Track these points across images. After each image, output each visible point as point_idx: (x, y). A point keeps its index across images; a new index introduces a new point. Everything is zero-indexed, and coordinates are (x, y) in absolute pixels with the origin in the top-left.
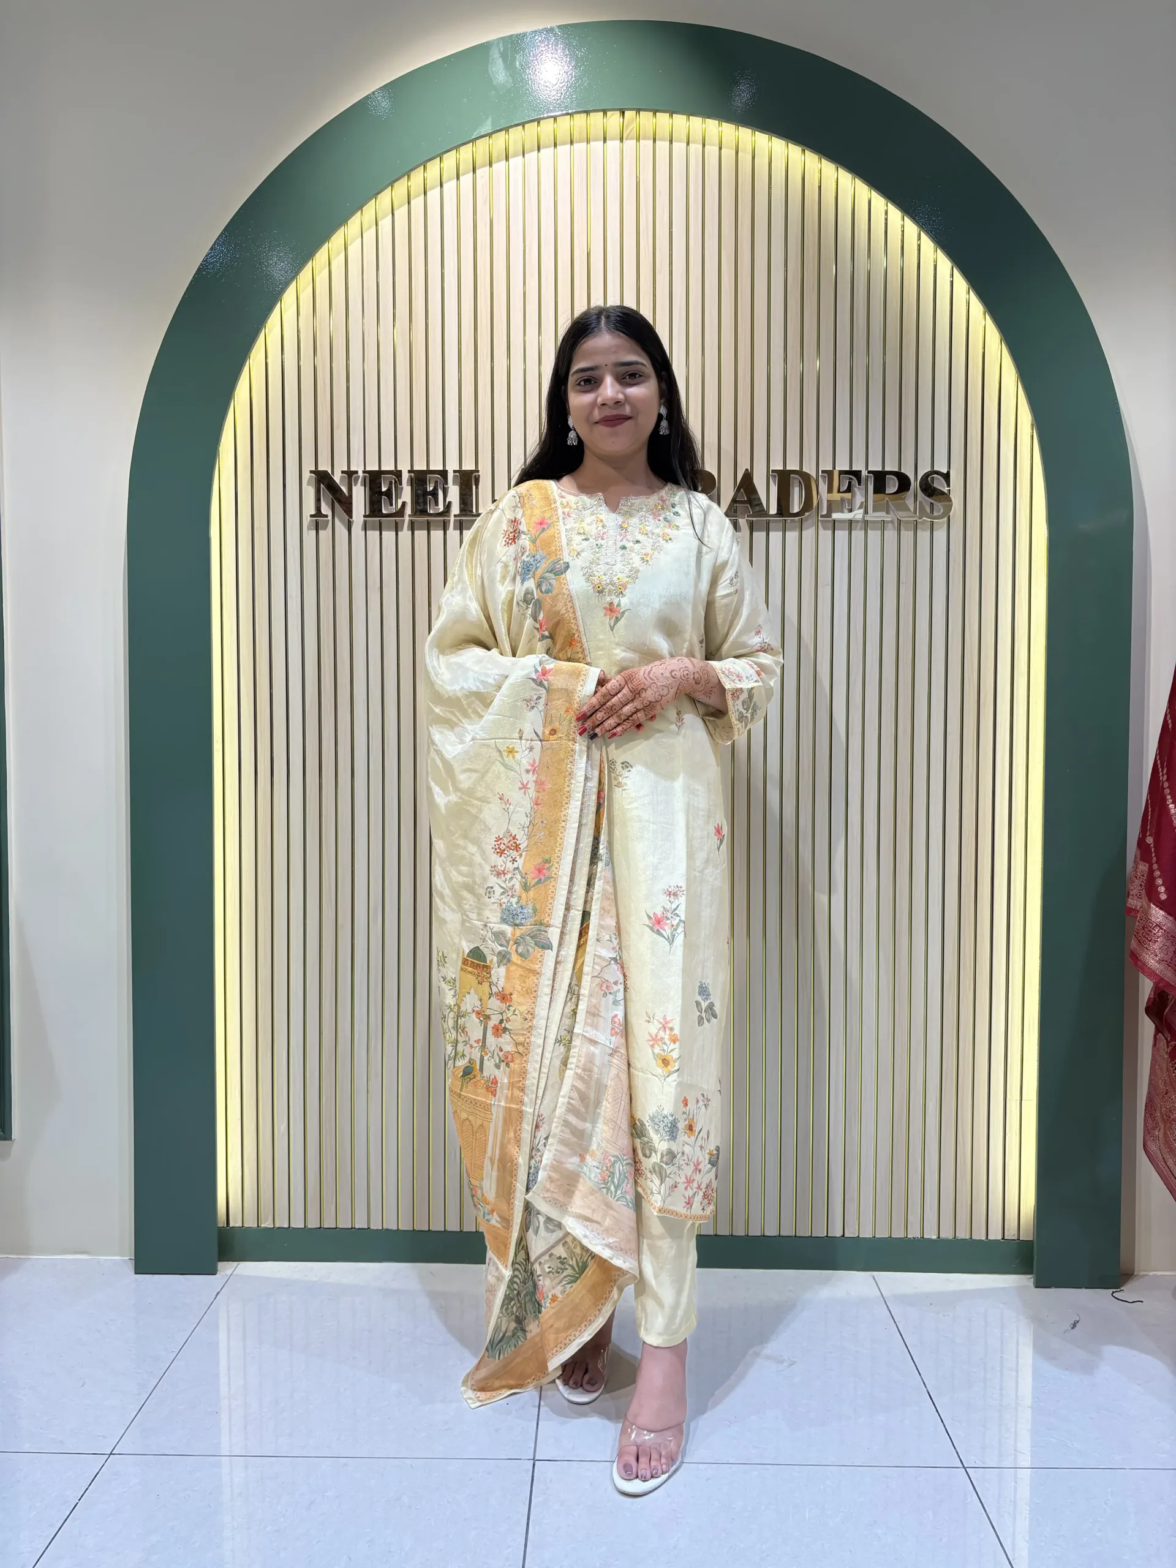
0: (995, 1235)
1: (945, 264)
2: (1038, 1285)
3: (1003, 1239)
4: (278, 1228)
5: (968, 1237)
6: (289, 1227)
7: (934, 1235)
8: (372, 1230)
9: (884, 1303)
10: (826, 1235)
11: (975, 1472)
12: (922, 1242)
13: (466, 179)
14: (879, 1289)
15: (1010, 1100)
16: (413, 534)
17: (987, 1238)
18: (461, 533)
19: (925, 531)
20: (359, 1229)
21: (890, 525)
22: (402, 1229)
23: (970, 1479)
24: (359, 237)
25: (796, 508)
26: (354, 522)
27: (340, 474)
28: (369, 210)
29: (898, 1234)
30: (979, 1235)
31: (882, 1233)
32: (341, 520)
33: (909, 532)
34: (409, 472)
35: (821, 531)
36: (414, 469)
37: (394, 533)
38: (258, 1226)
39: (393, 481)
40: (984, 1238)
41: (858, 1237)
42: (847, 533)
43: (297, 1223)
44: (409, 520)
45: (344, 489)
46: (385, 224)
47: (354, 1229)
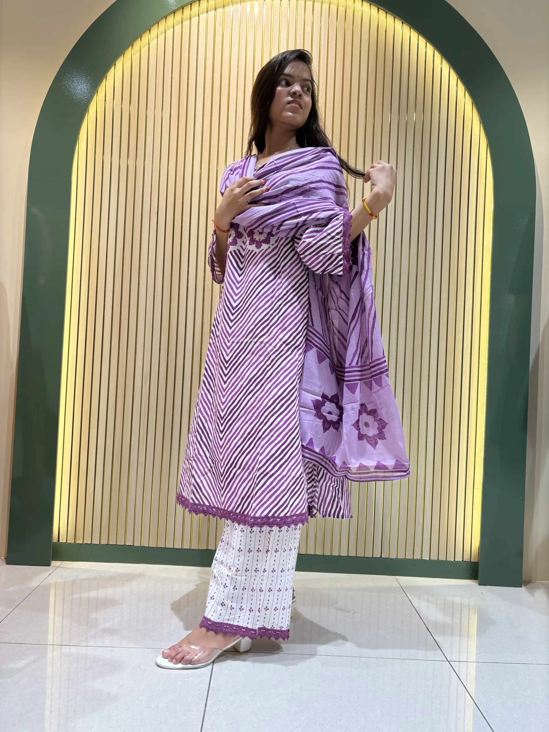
0: (459, 559)
1: (446, 66)
2: (481, 584)
3: (463, 561)
4: (85, 544)
5: (445, 559)
6: (91, 543)
7: (428, 558)
8: (135, 546)
9: (402, 589)
10: (372, 556)
11: (454, 663)
12: (422, 561)
13: (212, 13)
14: (399, 584)
15: (468, 488)
20: (128, 545)
22: (151, 546)
23: (452, 666)
24: (156, 38)
28: (162, 25)
29: (409, 556)
30: (451, 558)
31: (401, 556)
38: (75, 543)
40: (453, 560)
41: (389, 558)
43: (96, 542)
46: (170, 33)
47: (125, 546)
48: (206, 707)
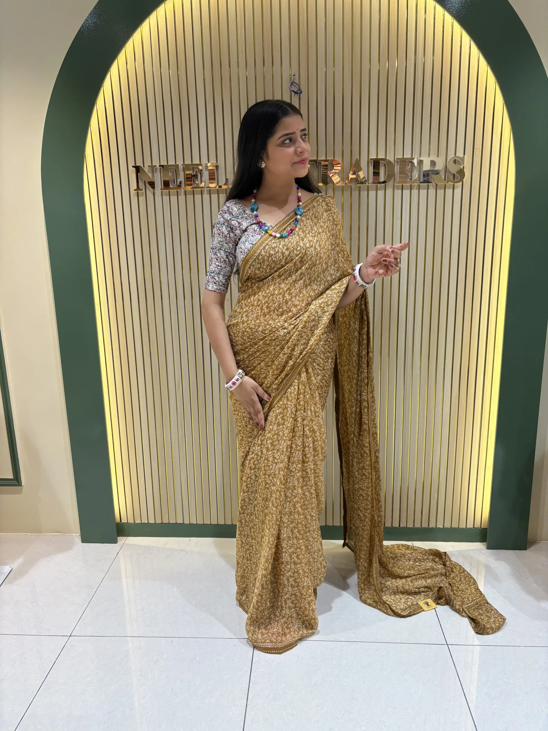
0: (470, 525)
1: (467, 38)
2: (488, 548)
3: (474, 527)
4: (143, 523)
5: (457, 526)
6: (148, 523)
7: (442, 526)
10: (392, 526)
11: (452, 647)
12: (436, 529)
15: (480, 468)
16: (186, 198)
17: (466, 527)
18: (210, 196)
19: (450, 189)
21: (431, 187)
23: (449, 651)
25: (382, 179)
26: (157, 192)
27: (148, 168)
28: (153, 16)
29: (425, 526)
30: (463, 526)
32: (150, 191)
33: (442, 190)
34: (182, 165)
35: (396, 190)
36: (185, 163)
37: (177, 196)
39: (175, 170)
42: (409, 191)
43: (152, 521)
44: (184, 190)
45: (150, 175)
47: (177, 524)
48: (247, 701)
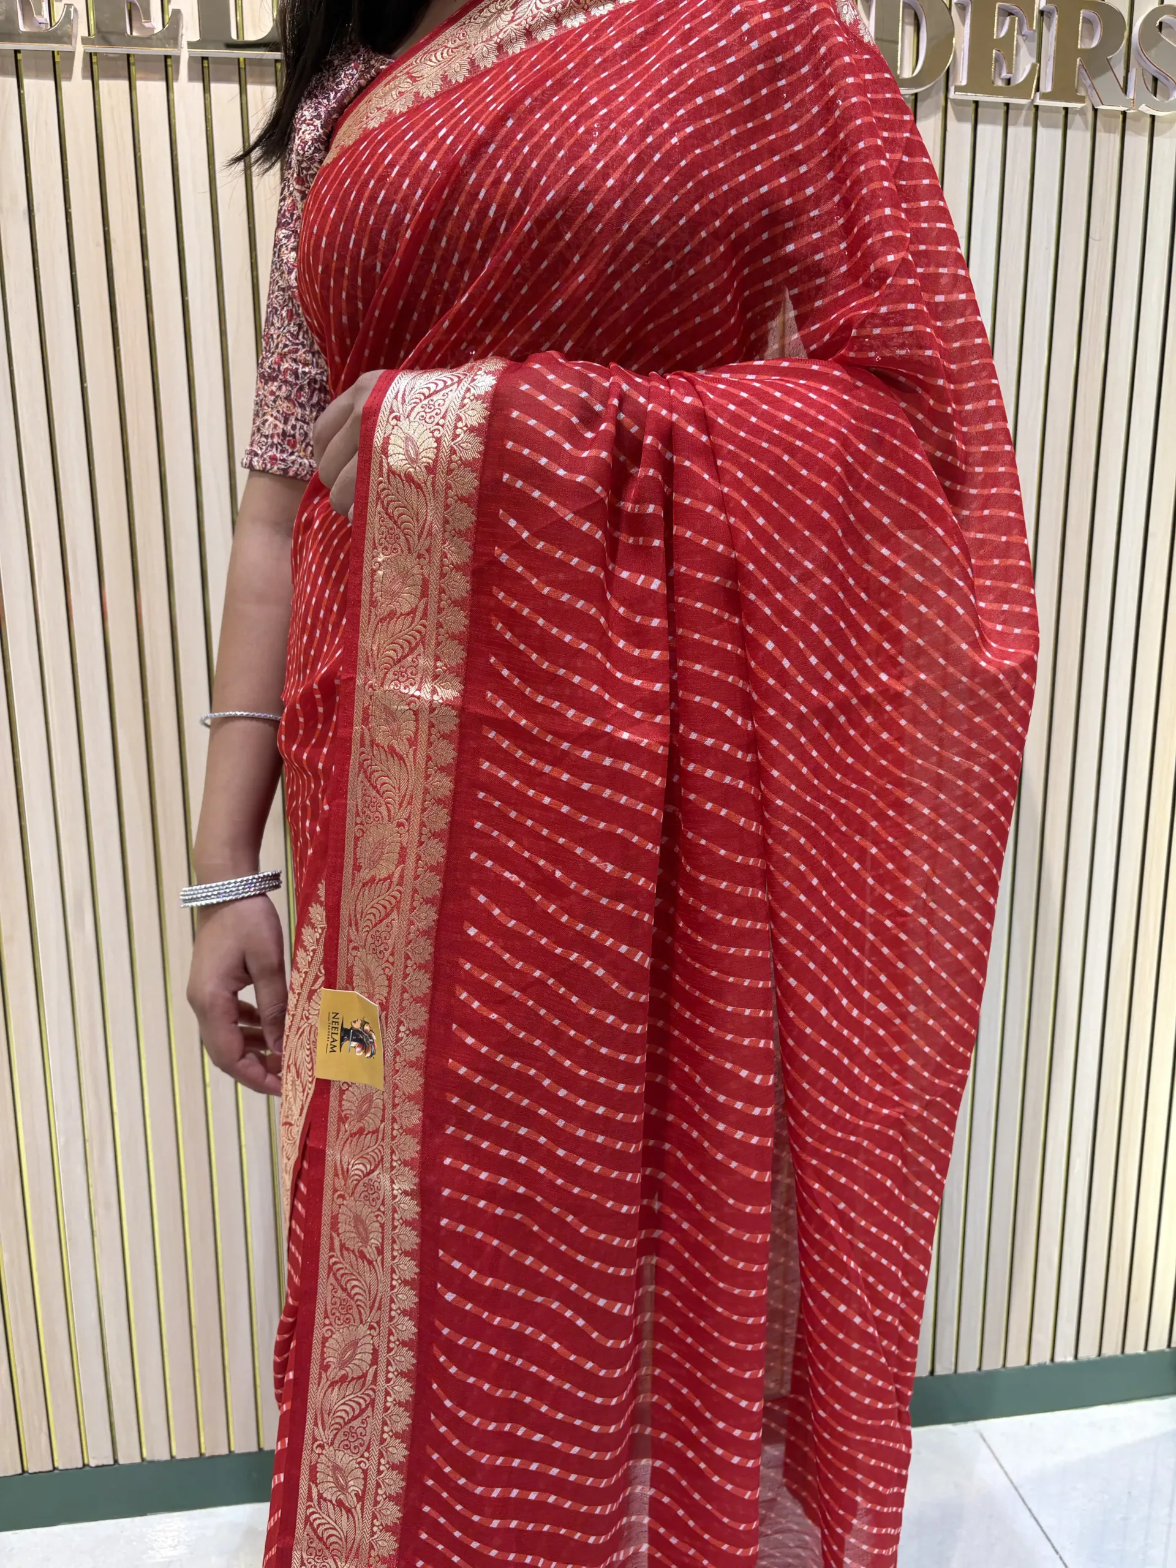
5: (1119, 1352)
7: (1070, 1357)
8: (124, 1465)
12: (1053, 1368)
14: (1006, 1472)
16: (95, 87)
18: (206, 90)
19: (1140, 134)
20: (97, 1467)
21: (1079, 118)
22: (178, 1457)
29: (1016, 1361)
30: (1135, 1347)
31: (993, 1364)
33: (1112, 135)
35: (952, 122)
37: (51, 79)
42: (1000, 129)
44: (85, 53)
47: (87, 1468)
